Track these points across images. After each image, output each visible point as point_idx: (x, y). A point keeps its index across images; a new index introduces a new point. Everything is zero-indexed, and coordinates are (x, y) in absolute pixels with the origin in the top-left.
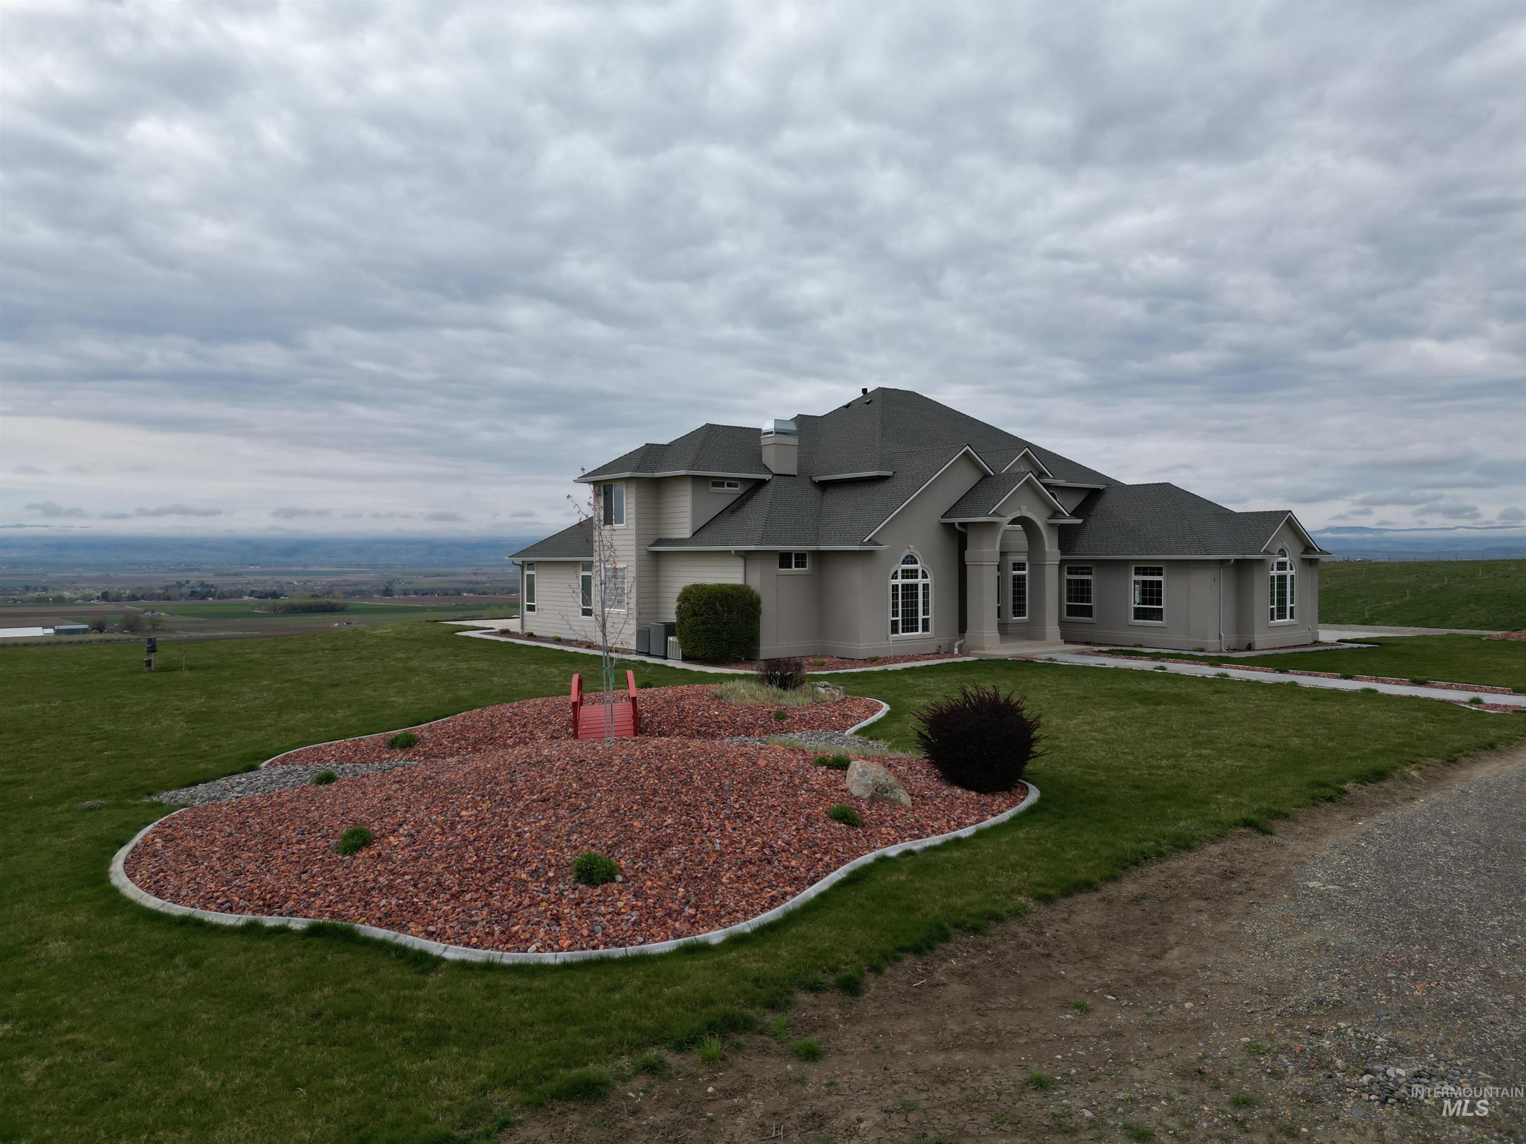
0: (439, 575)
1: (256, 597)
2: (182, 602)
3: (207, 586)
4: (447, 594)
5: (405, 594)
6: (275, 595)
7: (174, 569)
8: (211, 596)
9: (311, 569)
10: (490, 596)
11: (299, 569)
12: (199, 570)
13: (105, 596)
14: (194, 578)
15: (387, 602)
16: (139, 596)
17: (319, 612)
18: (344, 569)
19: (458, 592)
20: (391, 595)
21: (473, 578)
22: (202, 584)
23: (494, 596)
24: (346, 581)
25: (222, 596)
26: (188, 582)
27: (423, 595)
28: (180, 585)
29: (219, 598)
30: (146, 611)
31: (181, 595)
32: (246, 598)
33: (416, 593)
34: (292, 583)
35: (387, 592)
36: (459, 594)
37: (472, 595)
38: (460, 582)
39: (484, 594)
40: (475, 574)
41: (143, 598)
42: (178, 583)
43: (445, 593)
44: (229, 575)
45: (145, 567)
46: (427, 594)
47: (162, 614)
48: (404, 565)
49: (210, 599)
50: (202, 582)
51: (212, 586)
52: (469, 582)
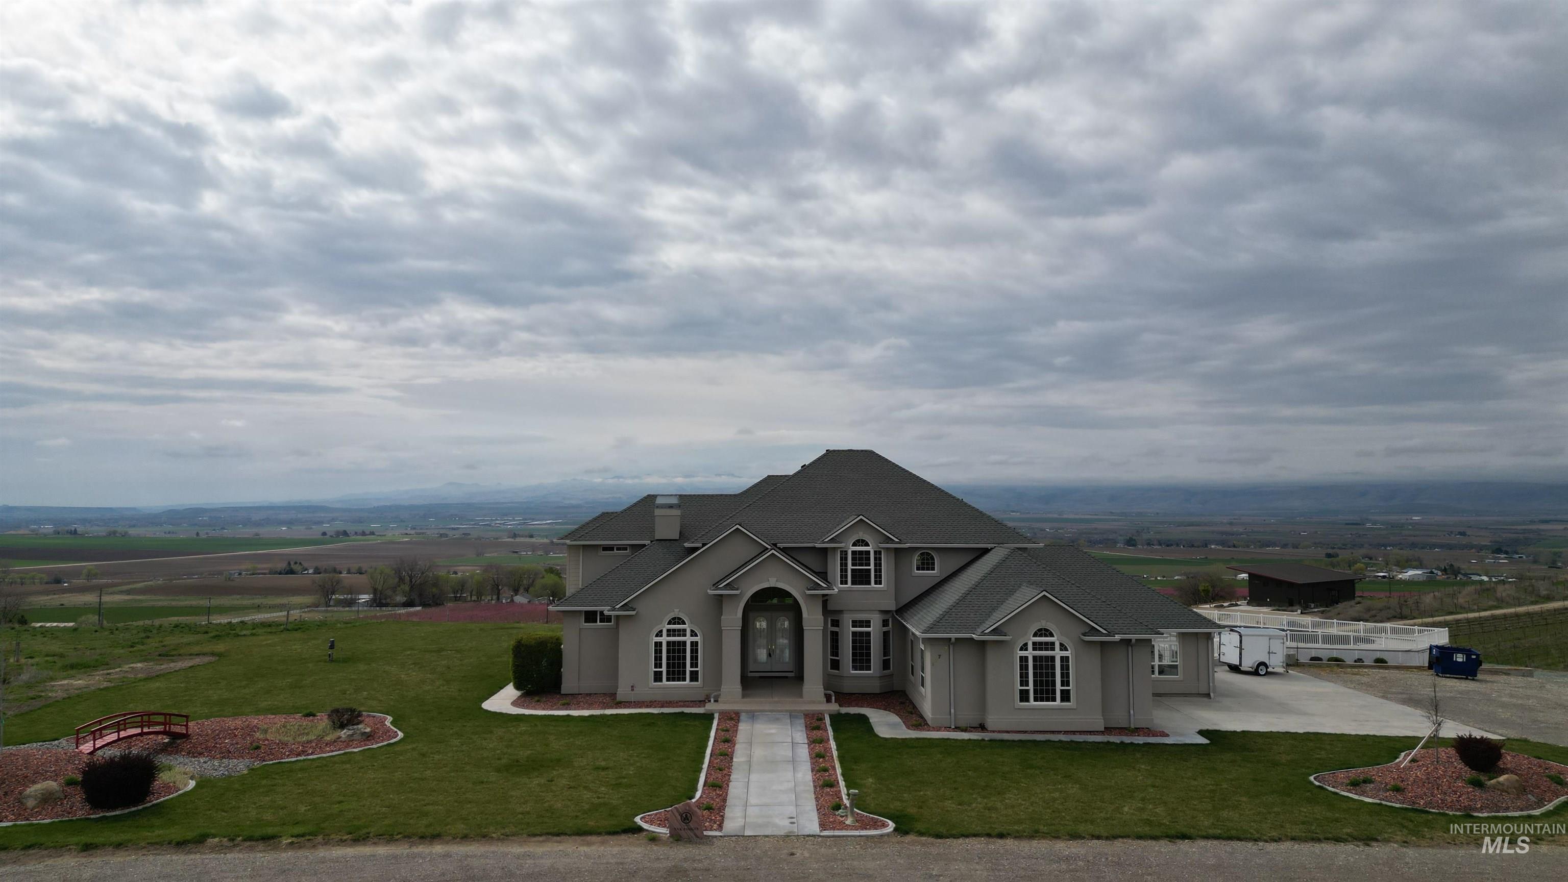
0: (1191, 524)
4: (1193, 546)
5: (1149, 544)
9: (1065, 516)
10: (1240, 549)
11: (1056, 516)
15: (1127, 553)
18: (1098, 517)
19: (1205, 544)
20: (1134, 545)
21: (1228, 529)
23: (1246, 550)
24: (1096, 529)
27: (1168, 546)
33: (1161, 544)
34: (1045, 530)
35: (1131, 542)
36: (1206, 546)
37: (1221, 547)
38: (1213, 532)
39: (1234, 546)
40: (1231, 524)
43: (1191, 544)
46: (1172, 545)
48: (1158, 514)
52: (1222, 533)
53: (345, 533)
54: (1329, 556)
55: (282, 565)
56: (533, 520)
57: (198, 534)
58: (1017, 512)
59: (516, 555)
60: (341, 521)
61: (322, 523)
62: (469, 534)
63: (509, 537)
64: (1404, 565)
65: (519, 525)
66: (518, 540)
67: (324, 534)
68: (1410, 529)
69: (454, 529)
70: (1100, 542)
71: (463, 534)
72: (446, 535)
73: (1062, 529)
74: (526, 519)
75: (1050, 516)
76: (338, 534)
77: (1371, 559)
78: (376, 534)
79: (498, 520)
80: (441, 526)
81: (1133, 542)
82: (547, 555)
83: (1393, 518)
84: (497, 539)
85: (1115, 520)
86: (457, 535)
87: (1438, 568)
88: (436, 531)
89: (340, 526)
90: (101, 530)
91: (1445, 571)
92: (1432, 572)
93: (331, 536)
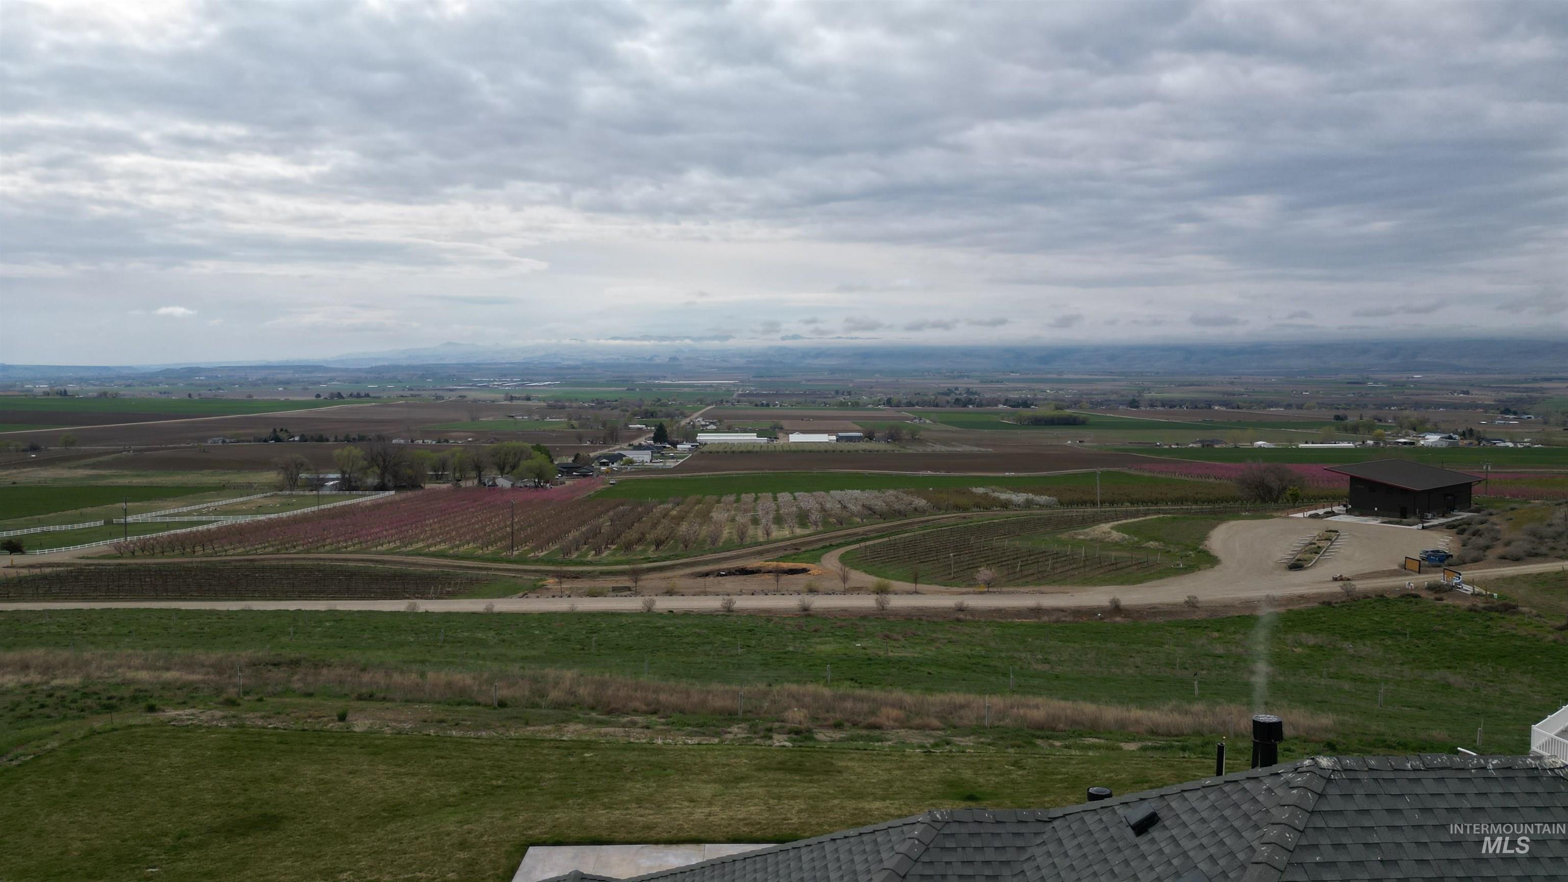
0: (1192, 384)
1: (1009, 406)
2: (948, 409)
3: (972, 393)
4: (1196, 407)
5: (1152, 406)
6: (1025, 404)
7: (949, 376)
8: (971, 404)
9: (1065, 376)
10: (1247, 410)
11: (1055, 376)
12: (968, 377)
13: (889, 402)
14: (962, 384)
15: (1130, 415)
16: (914, 401)
17: (1062, 424)
18: (1096, 377)
19: (1209, 405)
20: (1137, 407)
21: (1230, 389)
22: (968, 391)
23: (1253, 410)
24: (1096, 390)
25: (980, 405)
26: (957, 389)
27: (1171, 407)
28: (949, 392)
29: (978, 406)
30: (915, 418)
31: (948, 402)
32: (1001, 406)
33: (1163, 405)
34: (1046, 392)
35: (1134, 404)
36: (1210, 408)
37: (1224, 409)
38: (1214, 392)
39: (1238, 408)
40: (1232, 383)
41: (917, 404)
42: (948, 389)
43: (1194, 405)
44: (992, 382)
45: (926, 374)
46: (1175, 407)
47: (928, 421)
48: (1158, 373)
49: (971, 406)
50: (968, 389)
51: (976, 393)
52: (1224, 393)
53: (339, 395)
54: (1337, 418)
55: (267, 432)
56: (532, 381)
57: (190, 395)
58: (1017, 372)
59: (511, 419)
60: (338, 381)
61: (320, 383)
62: (465, 396)
63: (505, 400)
64: (1420, 427)
65: (516, 386)
66: (515, 402)
67: (318, 396)
68: (1411, 389)
69: (451, 390)
70: (1101, 404)
71: (460, 396)
72: (442, 398)
73: (1062, 390)
74: (524, 381)
75: (1050, 376)
76: (332, 396)
77: (1380, 421)
78: (371, 395)
79: (496, 381)
80: (438, 387)
81: (1137, 404)
82: (543, 419)
83: (1394, 376)
84: (494, 401)
85: (1114, 380)
86: (453, 396)
87: (1456, 433)
88: (433, 393)
89: (336, 386)
90: (92, 390)
91: (1463, 435)
92: (1450, 438)
93: (326, 398)
